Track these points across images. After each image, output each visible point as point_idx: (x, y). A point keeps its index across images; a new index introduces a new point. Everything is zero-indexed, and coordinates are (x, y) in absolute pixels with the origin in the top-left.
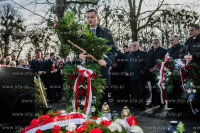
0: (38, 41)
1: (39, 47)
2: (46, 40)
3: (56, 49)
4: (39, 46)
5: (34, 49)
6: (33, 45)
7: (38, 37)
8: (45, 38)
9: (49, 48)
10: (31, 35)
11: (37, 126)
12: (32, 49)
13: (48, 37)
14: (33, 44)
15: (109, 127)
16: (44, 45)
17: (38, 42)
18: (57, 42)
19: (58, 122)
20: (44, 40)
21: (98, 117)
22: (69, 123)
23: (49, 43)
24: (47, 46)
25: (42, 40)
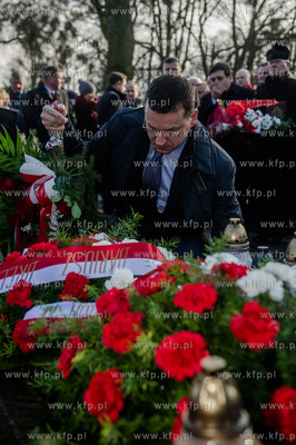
0: (40, 36)
1: (40, 57)
2: (63, 36)
3: (91, 67)
4: (41, 54)
5: (28, 63)
6: (23, 51)
7: (40, 25)
8: (61, 28)
9: (72, 60)
10: (17, 16)
11: (19, 272)
12: (21, 63)
13: (69, 26)
14: (24, 47)
15: (241, 282)
16: (57, 51)
17: (39, 40)
18: (95, 44)
19: (82, 264)
20: (56, 35)
21: (209, 253)
22: (116, 270)
23: (72, 46)
24: (65, 53)
25: (50, 34)
